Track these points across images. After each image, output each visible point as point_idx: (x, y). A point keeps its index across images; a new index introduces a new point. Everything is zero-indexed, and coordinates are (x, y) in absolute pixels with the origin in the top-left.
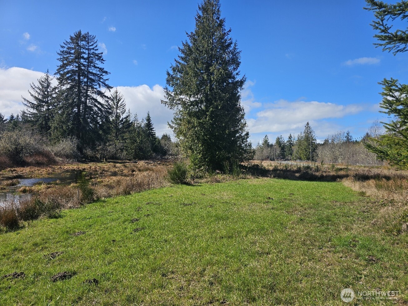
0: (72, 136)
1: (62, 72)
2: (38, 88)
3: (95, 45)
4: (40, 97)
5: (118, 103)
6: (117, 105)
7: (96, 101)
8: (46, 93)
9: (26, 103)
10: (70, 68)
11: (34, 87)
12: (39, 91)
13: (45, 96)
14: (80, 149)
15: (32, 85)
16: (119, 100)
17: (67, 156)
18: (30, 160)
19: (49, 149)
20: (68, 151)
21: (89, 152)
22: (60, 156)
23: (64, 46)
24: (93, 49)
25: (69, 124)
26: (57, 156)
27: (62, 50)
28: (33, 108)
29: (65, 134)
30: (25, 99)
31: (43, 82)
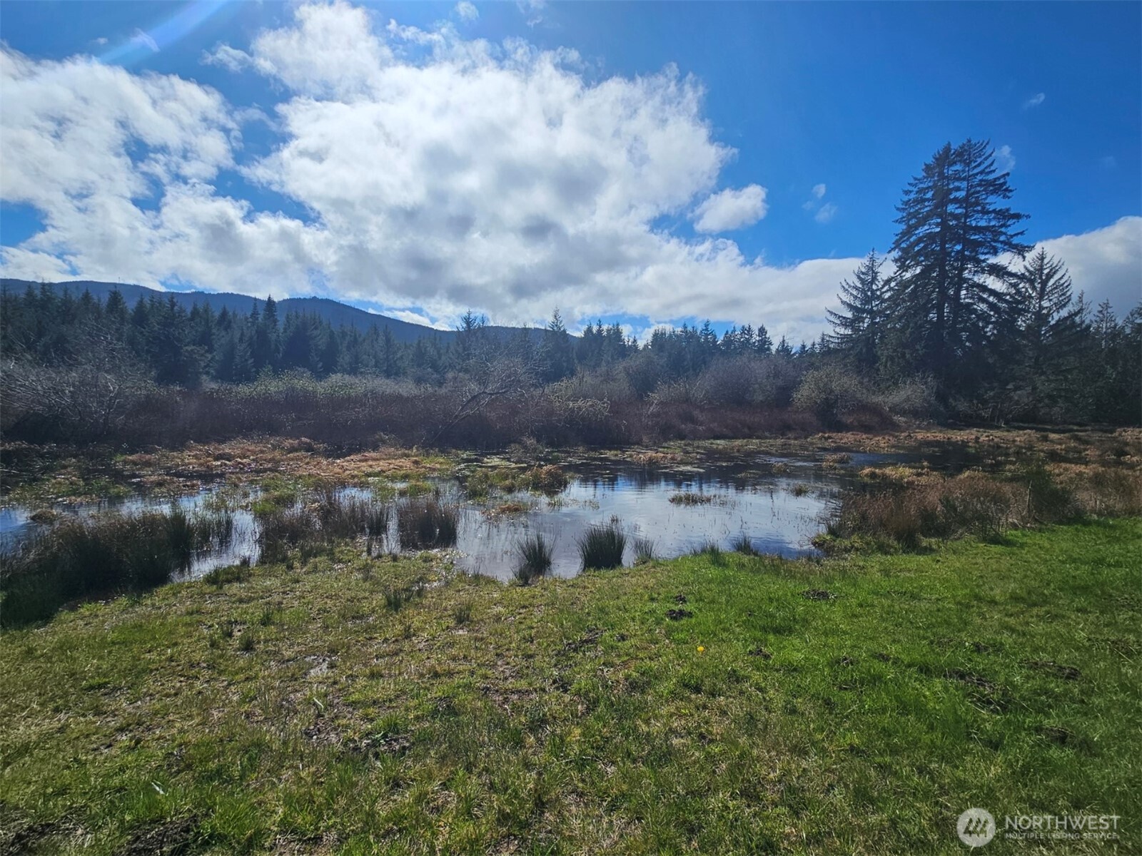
0: (924, 372)
1: (904, 245)
2: (856, 288)
3: (987, 163)
4: (858, 304)
5: (1044, 283)
6: (1043, 289)
7: (984, 288)
8: (869, 293)
9: (832, 318)
10: (922, 231)
11: (847, 287)
12: (855, 293)
13: (867, 300)
14: (941, 397)
15: (844, 284)
16: (1049, 276)
17: (915, 413)
18: (848, 420)
19: (878, 399)
20: (918, 402)
21: (962, 406)
22: (903, 413)
23: (911, 188)
24: (981, 173)
25: (918, 347)
26: (897, 413)
27: (906, 198)
28: (846, 326)
29: (909, 370)
30: (831, 313)
31: (863, 273)
